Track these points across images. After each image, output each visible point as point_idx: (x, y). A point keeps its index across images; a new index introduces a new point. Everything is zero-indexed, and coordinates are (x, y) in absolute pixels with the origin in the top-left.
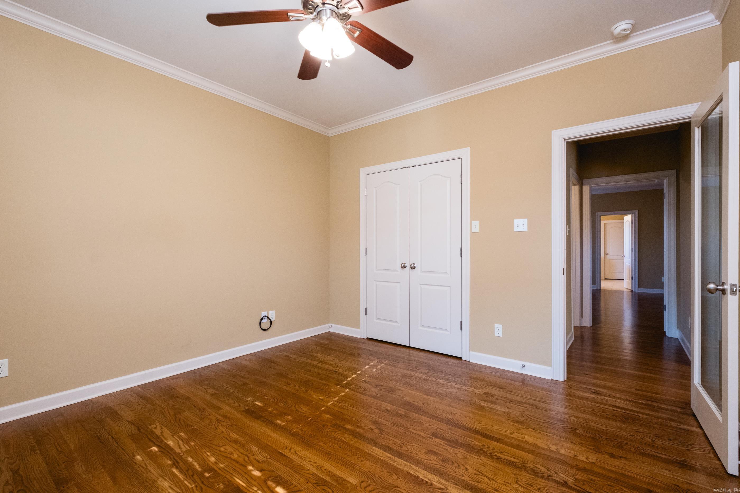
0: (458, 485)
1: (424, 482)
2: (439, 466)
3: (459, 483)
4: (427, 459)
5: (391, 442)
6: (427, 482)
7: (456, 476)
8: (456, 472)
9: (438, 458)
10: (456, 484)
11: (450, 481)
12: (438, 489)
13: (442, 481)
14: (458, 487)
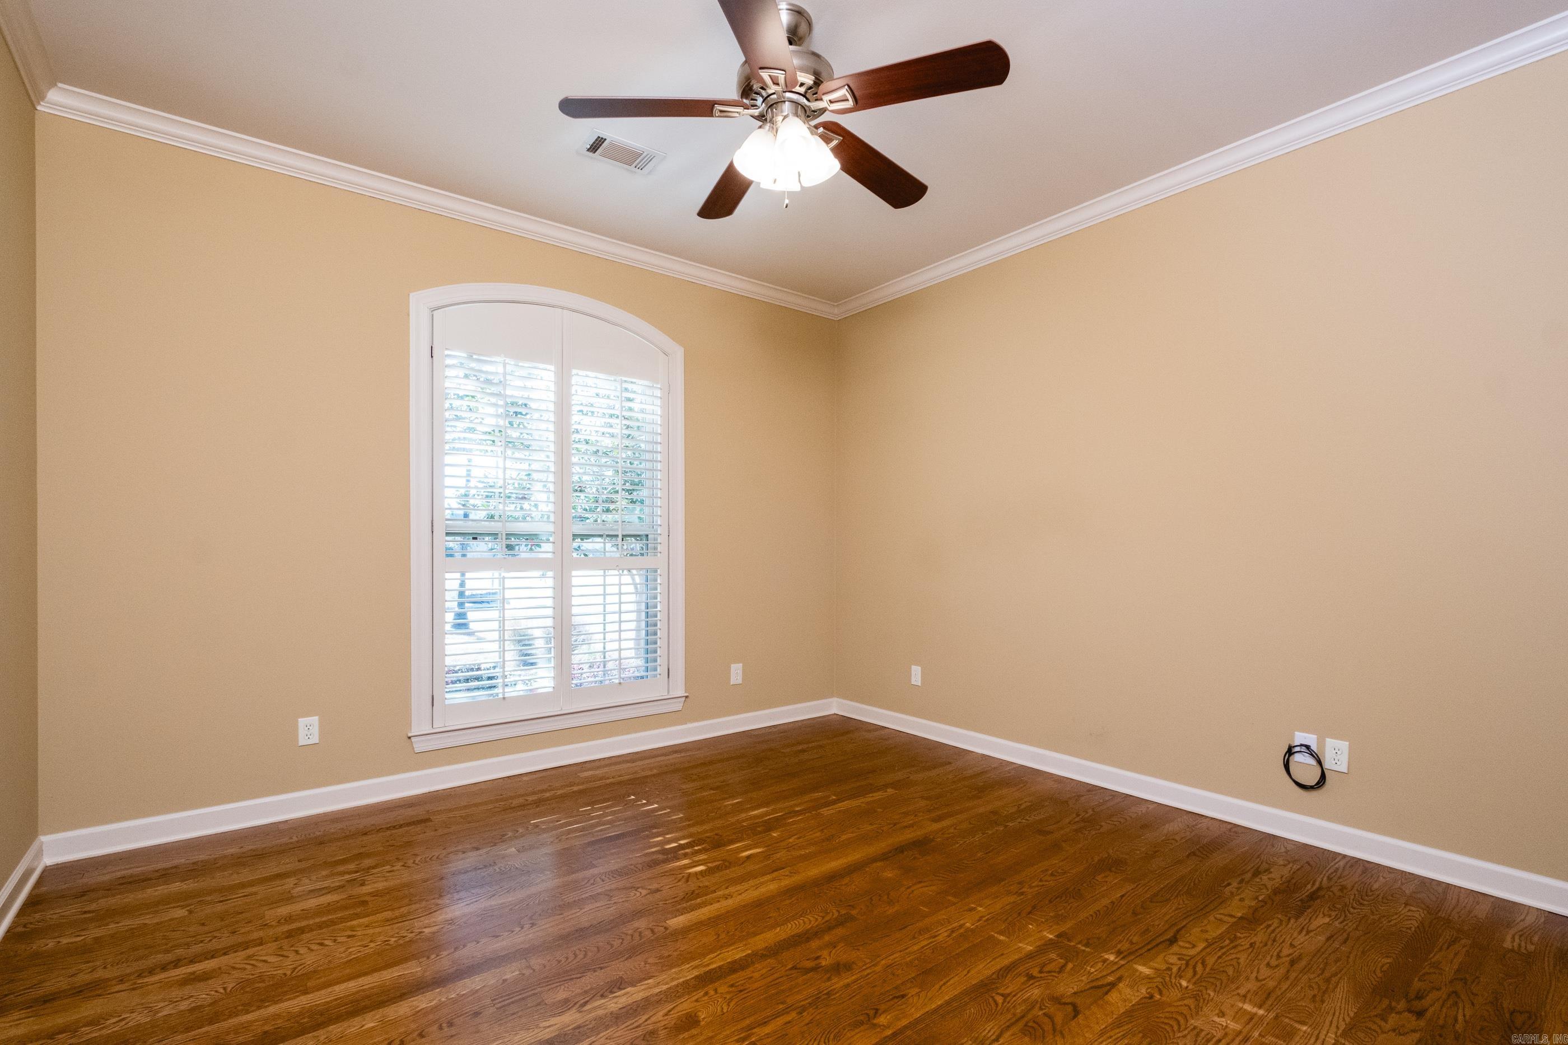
0: (574, 1029)
1: (615, 990)
2: (641, 1021)
3: (579, 1032)
4: (672, 1012)
5: (756, 975)
6: (612, 992)
7: (598, 1034)
8: (607, 1039)
9: (666, 1028)
10: (579, 1027)
11: (593, 1023)
12: (588, 1001)
13: (600, 1012)
14: (570, 1028)
